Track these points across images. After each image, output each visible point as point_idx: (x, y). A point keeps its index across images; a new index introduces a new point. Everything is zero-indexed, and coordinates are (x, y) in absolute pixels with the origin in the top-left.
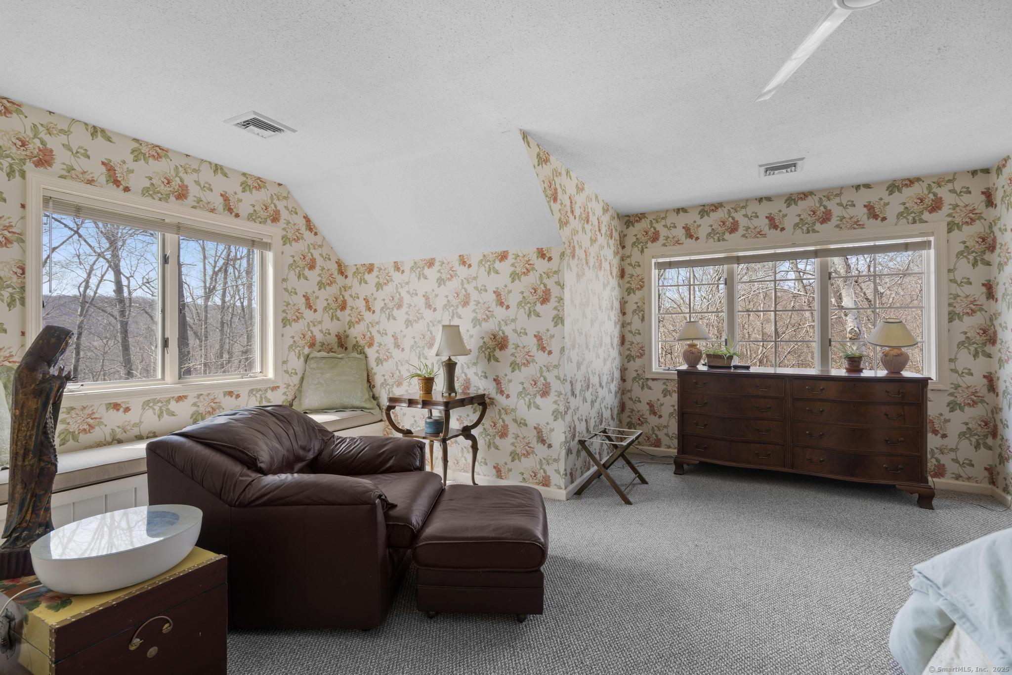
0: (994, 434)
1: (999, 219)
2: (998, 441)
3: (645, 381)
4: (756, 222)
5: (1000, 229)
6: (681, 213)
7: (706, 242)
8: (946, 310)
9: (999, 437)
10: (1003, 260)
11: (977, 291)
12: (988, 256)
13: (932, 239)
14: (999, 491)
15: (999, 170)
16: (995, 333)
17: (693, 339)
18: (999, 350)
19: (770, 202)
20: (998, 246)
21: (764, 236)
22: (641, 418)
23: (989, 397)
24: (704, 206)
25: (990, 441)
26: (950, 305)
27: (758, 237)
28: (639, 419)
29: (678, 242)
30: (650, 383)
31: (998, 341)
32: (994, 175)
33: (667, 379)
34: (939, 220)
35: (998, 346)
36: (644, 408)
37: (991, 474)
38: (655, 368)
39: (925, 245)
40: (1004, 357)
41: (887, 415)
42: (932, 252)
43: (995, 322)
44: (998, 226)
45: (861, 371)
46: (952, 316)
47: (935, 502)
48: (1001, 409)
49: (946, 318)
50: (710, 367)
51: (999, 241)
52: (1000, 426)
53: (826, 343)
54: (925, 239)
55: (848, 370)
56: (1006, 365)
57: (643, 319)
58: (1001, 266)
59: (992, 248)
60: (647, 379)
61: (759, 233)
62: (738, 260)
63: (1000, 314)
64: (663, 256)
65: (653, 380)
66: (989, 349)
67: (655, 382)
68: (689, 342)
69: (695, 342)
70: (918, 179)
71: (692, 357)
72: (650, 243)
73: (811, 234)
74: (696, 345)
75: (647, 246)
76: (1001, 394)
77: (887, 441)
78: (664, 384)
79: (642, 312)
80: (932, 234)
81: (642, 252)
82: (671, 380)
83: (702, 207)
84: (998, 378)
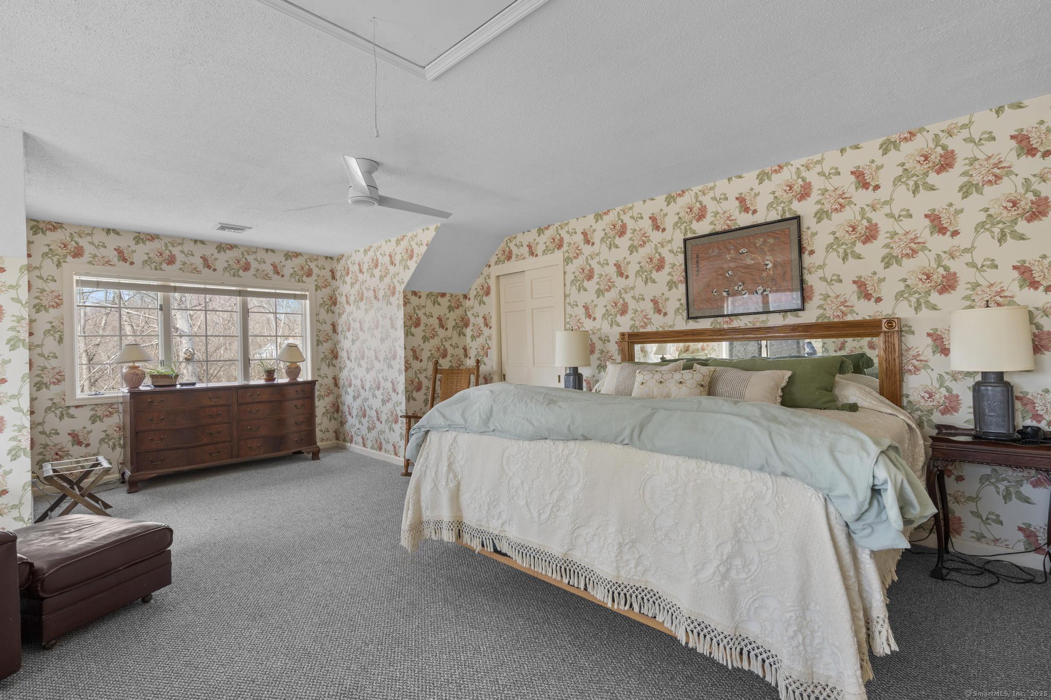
0: (337, 411)
1: (339, 288)
2: (340, 414)
3: (64, 411)
4: (191, 259)
5: (339, 294)
6: (112, 234)
7: (142, 268)
8: (315, 338)
9: (340, 412)
10: (342, 312)
11: (328, 328)
12: (333, 308)
13: (307, 293)
14: (341, 442)
15: (338, 260)
16: (337, 352)
17: (134, 362)
18: (340, 362)
19: (203, 245)
20: (338, 303)
21: (199, 272)
22: (59, 453)
23: (335, 390)
24: (139, 233)
25: (335, 415)
26: (317, 335)
27: (194, 273)
28: (57, 454)
29: (108, 263)
30: (72, 411)
31: (339, 357)
32: (335, 262)
33: (96, 405)
34: (310, 282)
35: (339, 360)
36: (64, 440)
37: (336, 434)
38: (79, 395)
39: (303, 297)
40: (343, 366)
41: (296, 406)
42: (308, 302)
43: (337, 346)
44: (338, 292)
45: (274, 380)
46: (319, 343)
47: (320, 455)
48: (341, 396)
49: (315, 343)
50: (155, 386)
51: (338, 300)
52: (341, 405)
53: (247, 361)
54: (303, 293)
55: (266, 380)
56: (344, 371)
57: (61, 340)
58: (340, 315)
59: (335, 304)
60: (69, 407)
61: (195, 269)
62: (175, 289)
63: (339, 342)
64: (87, 274)
65: (77, 407)
66: (334, 362)
67: (80, 409)
68: (131, 364)
69: (137, 364)
70: (301, 254)
71: (134, 378)
72: (69, 258)
73: (236, 278)
74: (138, 367)
75: (66, 260)
76: (341, 387)
77: (296, 423)
78: (93, 409)
79: (59, 333)
80: (308, 291)
81: (59, 265)
82: (102, 405)
83: (137, 234)
84: (339, 379)
